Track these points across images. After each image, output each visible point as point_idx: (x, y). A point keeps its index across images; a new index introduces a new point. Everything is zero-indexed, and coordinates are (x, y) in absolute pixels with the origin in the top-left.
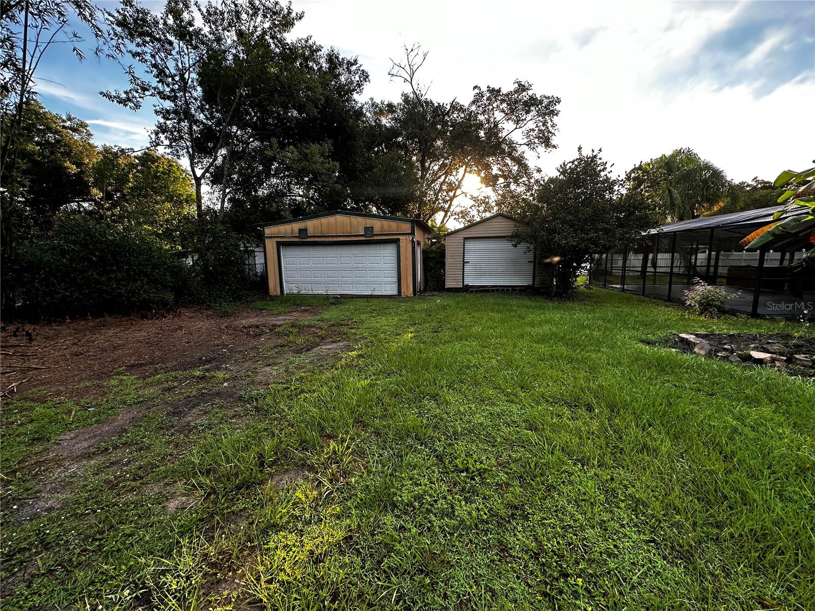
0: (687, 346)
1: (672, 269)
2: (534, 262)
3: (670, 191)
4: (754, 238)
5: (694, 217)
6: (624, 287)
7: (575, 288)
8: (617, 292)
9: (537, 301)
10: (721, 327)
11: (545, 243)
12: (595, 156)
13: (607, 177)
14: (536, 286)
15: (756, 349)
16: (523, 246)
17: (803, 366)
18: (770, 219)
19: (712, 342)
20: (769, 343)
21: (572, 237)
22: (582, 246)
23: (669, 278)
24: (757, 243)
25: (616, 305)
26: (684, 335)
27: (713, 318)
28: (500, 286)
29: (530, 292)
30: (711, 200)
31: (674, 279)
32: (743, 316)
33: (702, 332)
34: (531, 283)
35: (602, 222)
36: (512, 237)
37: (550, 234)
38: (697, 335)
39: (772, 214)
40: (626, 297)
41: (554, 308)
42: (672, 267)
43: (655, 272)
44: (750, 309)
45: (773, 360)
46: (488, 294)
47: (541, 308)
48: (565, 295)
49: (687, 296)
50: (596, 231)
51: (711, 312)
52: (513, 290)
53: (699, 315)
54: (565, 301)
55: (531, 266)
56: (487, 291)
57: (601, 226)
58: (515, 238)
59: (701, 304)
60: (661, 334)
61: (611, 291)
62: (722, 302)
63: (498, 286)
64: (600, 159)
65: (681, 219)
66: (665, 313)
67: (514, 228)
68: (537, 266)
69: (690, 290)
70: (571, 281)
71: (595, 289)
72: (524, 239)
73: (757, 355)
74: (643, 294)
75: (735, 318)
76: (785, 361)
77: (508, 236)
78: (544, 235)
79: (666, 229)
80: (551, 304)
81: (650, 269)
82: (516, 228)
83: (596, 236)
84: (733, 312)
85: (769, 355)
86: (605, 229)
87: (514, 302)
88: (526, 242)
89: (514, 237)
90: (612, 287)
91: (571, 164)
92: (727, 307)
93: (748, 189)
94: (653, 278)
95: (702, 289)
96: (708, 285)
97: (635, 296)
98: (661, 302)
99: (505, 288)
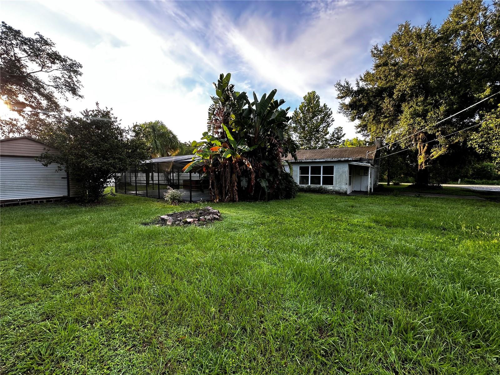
0: (164, 221)
1: (159, 182)
2: (68, 178)
3: (155, 141)
4: (187, 168)
5: (168, 155)
6: (136, 192)
7: (104, 195)
8: (133, 196)
9: (72, 208)
10: (179, 209)
11: (75, 164)
12: (109, 112)
13: (118, 127)
14: (71, 196)
15: (189, 217)
16: (53, 166)
17: (203, 221)
18: (191, 160)
19: (174, 218)
20: (193, 214)
21: (97, 161)
22: (105, 168)
23: (158, 186)
24: (187, 170)
25: (131, 204)
26: (162, 217)
27: (176, 205)
28: (32, 199)
29: (66, 202)
30: (174, 148)
31: (160, 187)
32: (187, 202)
33: (171, 213)
34: (66, 194)
35: (117, 154)
36: (41, 157)
37: (78, 158)
38: (168, 215)
39: (191, 158)
40: (137, 199)
41: (86, 212)
42: (159, 180)
43: (153, 183)
44: (189, 199)
45: (194, 221)
46: (16, 207)
47: (76, 213)
48: (96, 201)
49: (165, 195)
50: (114, 159)
51: (175, 202)
52: (47, 201)
53: (171, 204)
54: (96, 205)
55: (65, 182)
56: (17, 204)
57: (117, 156)
58: (46, 159)
59: (171, 199)
60: (153, 217)
61: (129, 196)
62: (179, 197)
63: (30, 199)
64: (112, 114)
65: (163, 156)
66: (156, 205)
67: (43, 151)
68: (70, 182)
69: (166, 192)
70: (100, 192)
71: (118, 195)
72: (54, 161)
73: (189, 220)
74: (147, 196)
75: (184, 204)
76: (198, 220)
77: (37, 157)
78: (72, 159)
79: (154, 161)
80: (84, 209)
81: (151, 182)
82: (45, 151)
83: (113, 162)
84: (183, 201)
85: (193, 219)
86: (120, 158)
87: (47, 212)
88: (57, 162)
89: (43, 158)
90: (130, 193)
91: (91, 112)
92: (181, 199)
93: (188, 145)
94: (152, 186)
95: (171, 192)
96: (173, 189)
97: (143, 197)
98: (155, 199)
99: (39, 201)
